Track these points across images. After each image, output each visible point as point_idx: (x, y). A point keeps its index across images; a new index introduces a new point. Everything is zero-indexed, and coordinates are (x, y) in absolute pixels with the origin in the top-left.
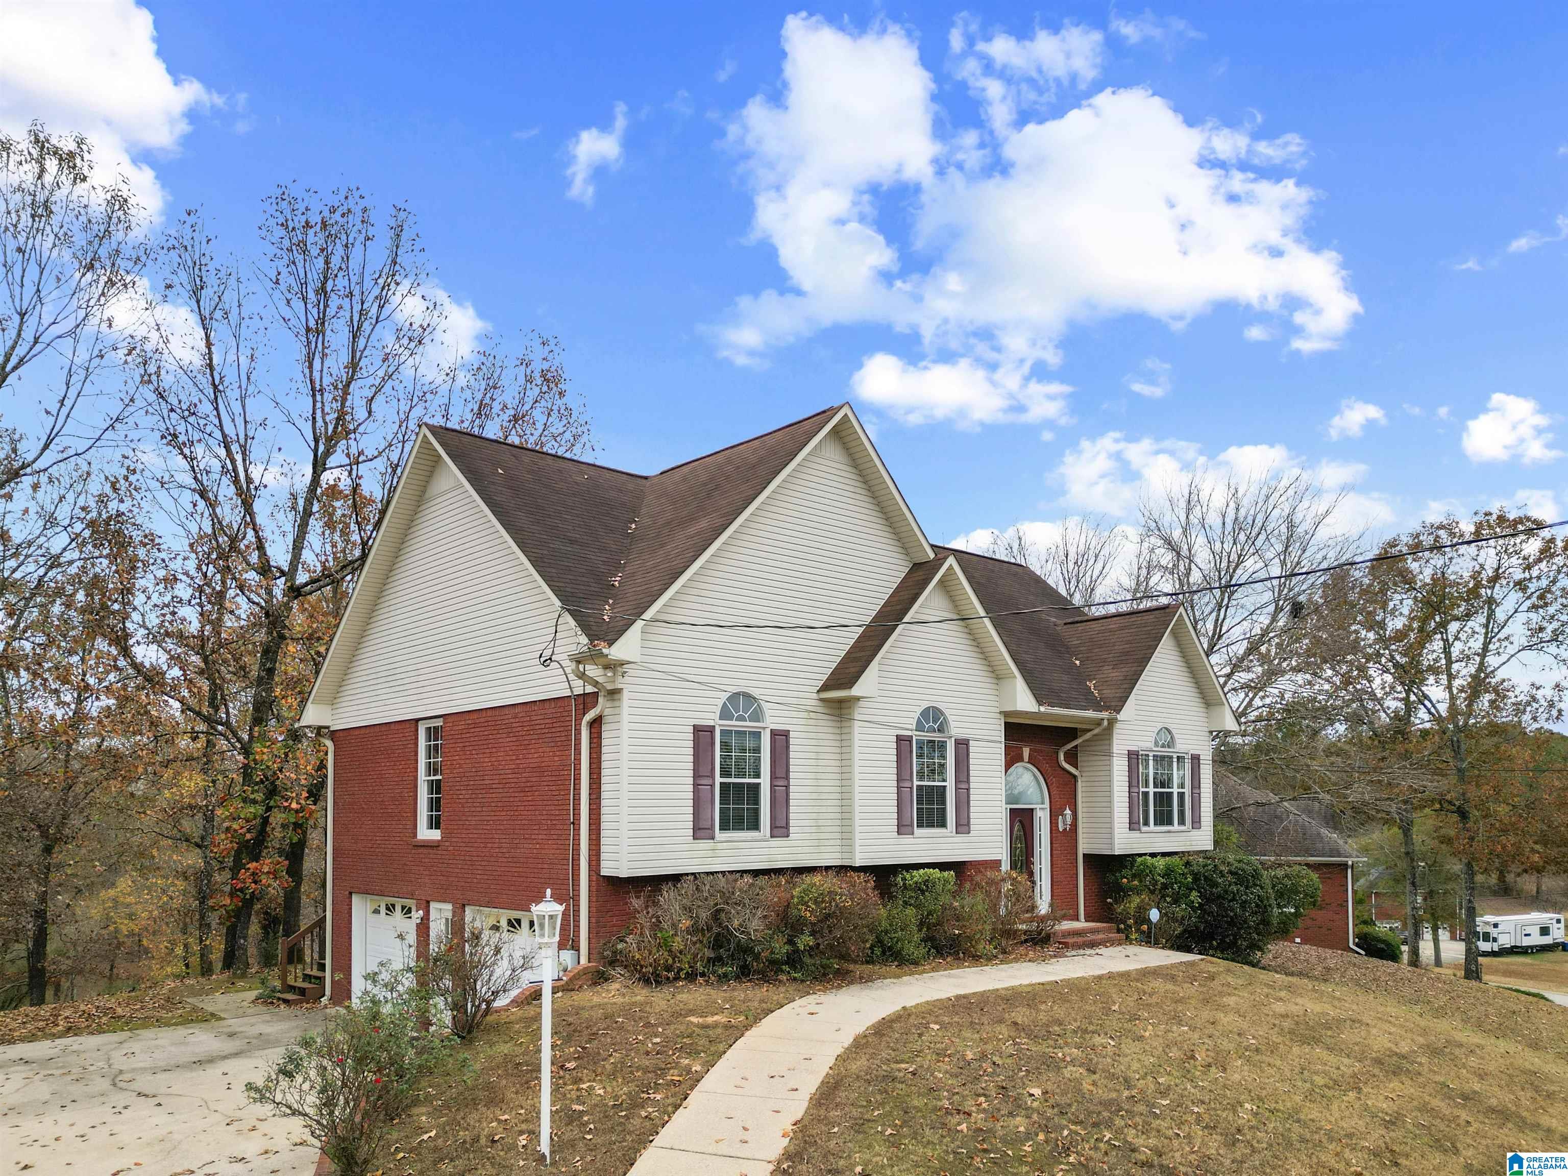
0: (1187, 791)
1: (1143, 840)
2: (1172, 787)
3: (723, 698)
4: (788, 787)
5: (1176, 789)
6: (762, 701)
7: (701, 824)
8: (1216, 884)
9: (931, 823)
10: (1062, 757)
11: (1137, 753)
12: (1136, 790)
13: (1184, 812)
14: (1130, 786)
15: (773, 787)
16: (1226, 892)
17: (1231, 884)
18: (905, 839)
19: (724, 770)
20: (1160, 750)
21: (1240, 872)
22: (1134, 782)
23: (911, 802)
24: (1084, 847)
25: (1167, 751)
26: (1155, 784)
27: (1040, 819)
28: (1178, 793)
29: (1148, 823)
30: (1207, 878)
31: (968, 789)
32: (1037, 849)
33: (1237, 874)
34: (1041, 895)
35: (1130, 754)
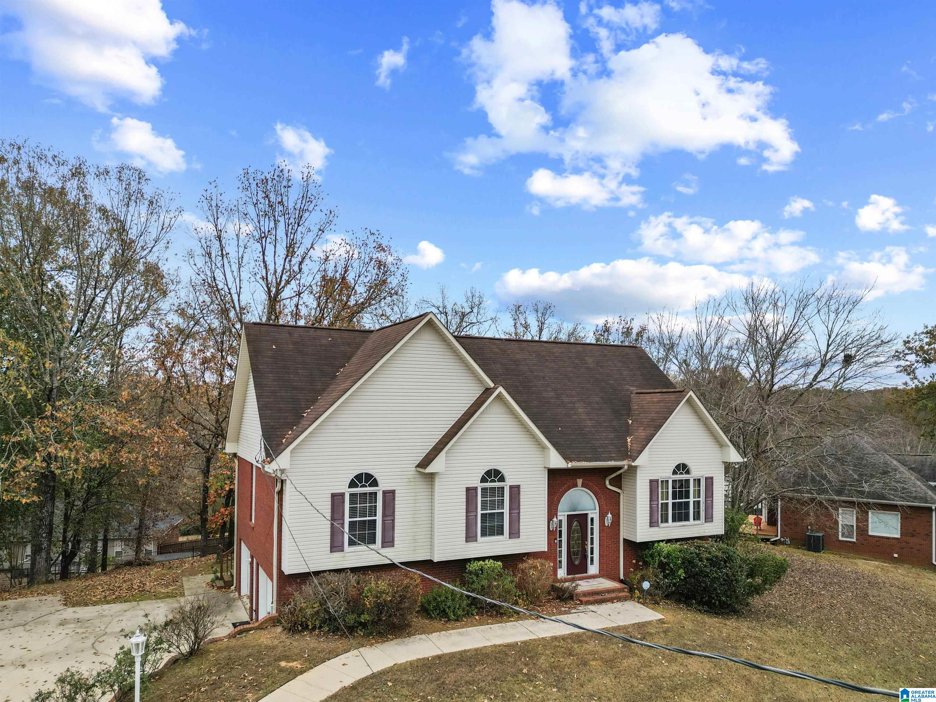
0: (702, 499)
1: (660, 532)
2: (689, 498)
3: (352, 477)
4: (393, 520)
5: (691, 500)
6: (376, 476)
7: (336, 544)
8: (696, 566)
9: (492, 534)
10: (607, 483)
11: (657, 481)
12: (656, 503)
13: (699, 513)
14: (651, 500)
15: (383, 521)
16: (701, 571)
17: (706, 566)
18: (472, 545)
19: (352, 514)
20: (678, 477)
21: (714, 559)
22: (654, 498)
23: (476, 524)
24: (624, 535)
25: (684, 477)
26: (674, 497)
27: (592, 519)
28: (694, 502)
29: (667, 521)
30: (690, 562)
31: (519, 513)
32: (589, 536)
33: (712, 560)
34: (592, 563)
35: (651, 481)
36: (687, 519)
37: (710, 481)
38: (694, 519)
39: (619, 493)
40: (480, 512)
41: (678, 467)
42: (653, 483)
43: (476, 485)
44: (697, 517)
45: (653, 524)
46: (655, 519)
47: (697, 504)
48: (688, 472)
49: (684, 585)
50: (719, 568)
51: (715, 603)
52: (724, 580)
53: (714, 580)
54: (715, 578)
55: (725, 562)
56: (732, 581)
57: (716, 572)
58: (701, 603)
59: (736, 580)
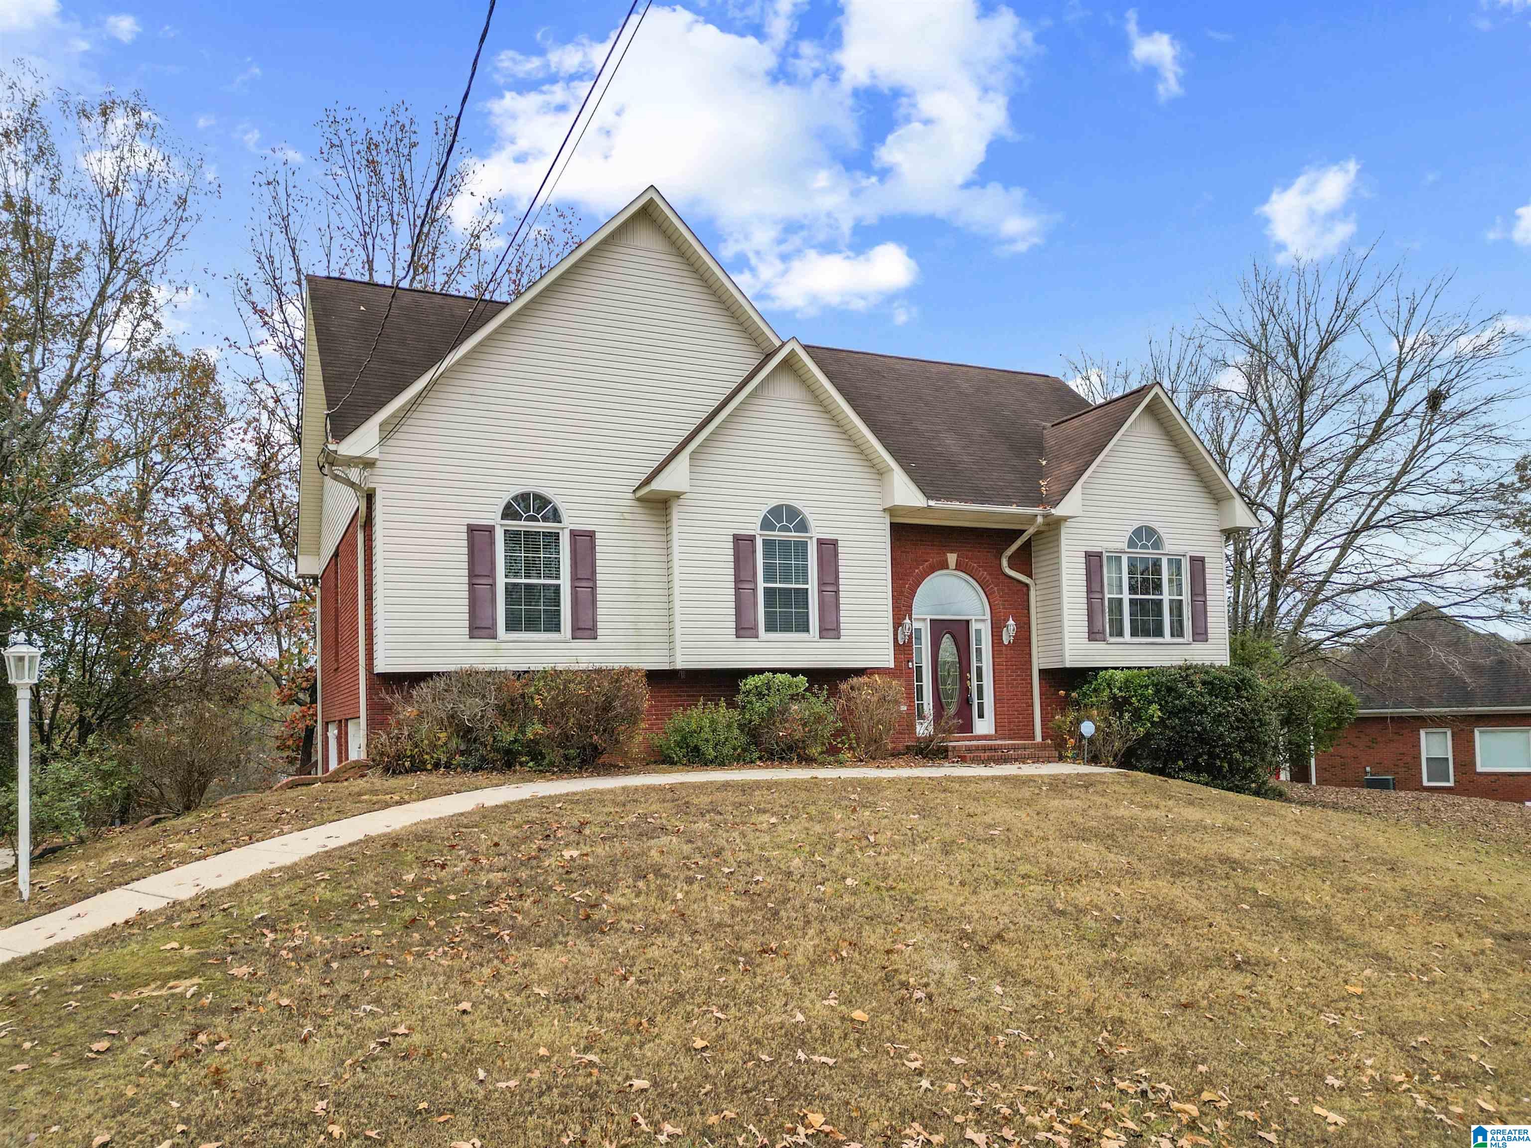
0: (1186, 597)
1: (1110, 652)
2: (1161, 594)
3: (506, 498)
4: (593, 588)
5: (1166, 597)
6: (557, 501)
7: (479, 623)
8: (1180, 696)
9: (787, 628)
10: (1005, 563)
11: (1099, 555)
12: (1099, 596)
13: (1181, 622)
14: (1089, 591)
15: (574, 588)
16: (1193, 704)
17: (1201, 694)
18: (749, 643)
19: (511, 571)
20: (1140, 552)
21: (1217, 682)
22: (1096, 587)
23: (755, 604)
24: (1040, 660)
25: (1150, 553)
26: (1133, 589)
27: (978, 632)
28: (1171, 601)
29: (1120, 634)
30: (1170, 690)
31: (837, 592)
32: (974, 664)
33: (1211, 683)
34: (981, 716)
35: (1088, 555)
36: (1158, 632)
37: (1198, 563)
38: (1172, 635)
39: (1027, 585)
40: (761, 585)
41: (1138, 532)
42: (1094, 561)
43: (752, 533)
44: (1177, 631)
45: (1094, 635)
46: (1098, 626)
47: (1177, 607)
48: (1157, 544)
49: (1161, 734)
50: (1225, 699)
51: (1221, 767)
52: (1238, 720)
53: (1218, 719)
54: (1220, 715)
55: (1238, 689)
56: (1252, 721)
57: (1221, 704)
58: (1195, 768)
59: (1260, 720)
